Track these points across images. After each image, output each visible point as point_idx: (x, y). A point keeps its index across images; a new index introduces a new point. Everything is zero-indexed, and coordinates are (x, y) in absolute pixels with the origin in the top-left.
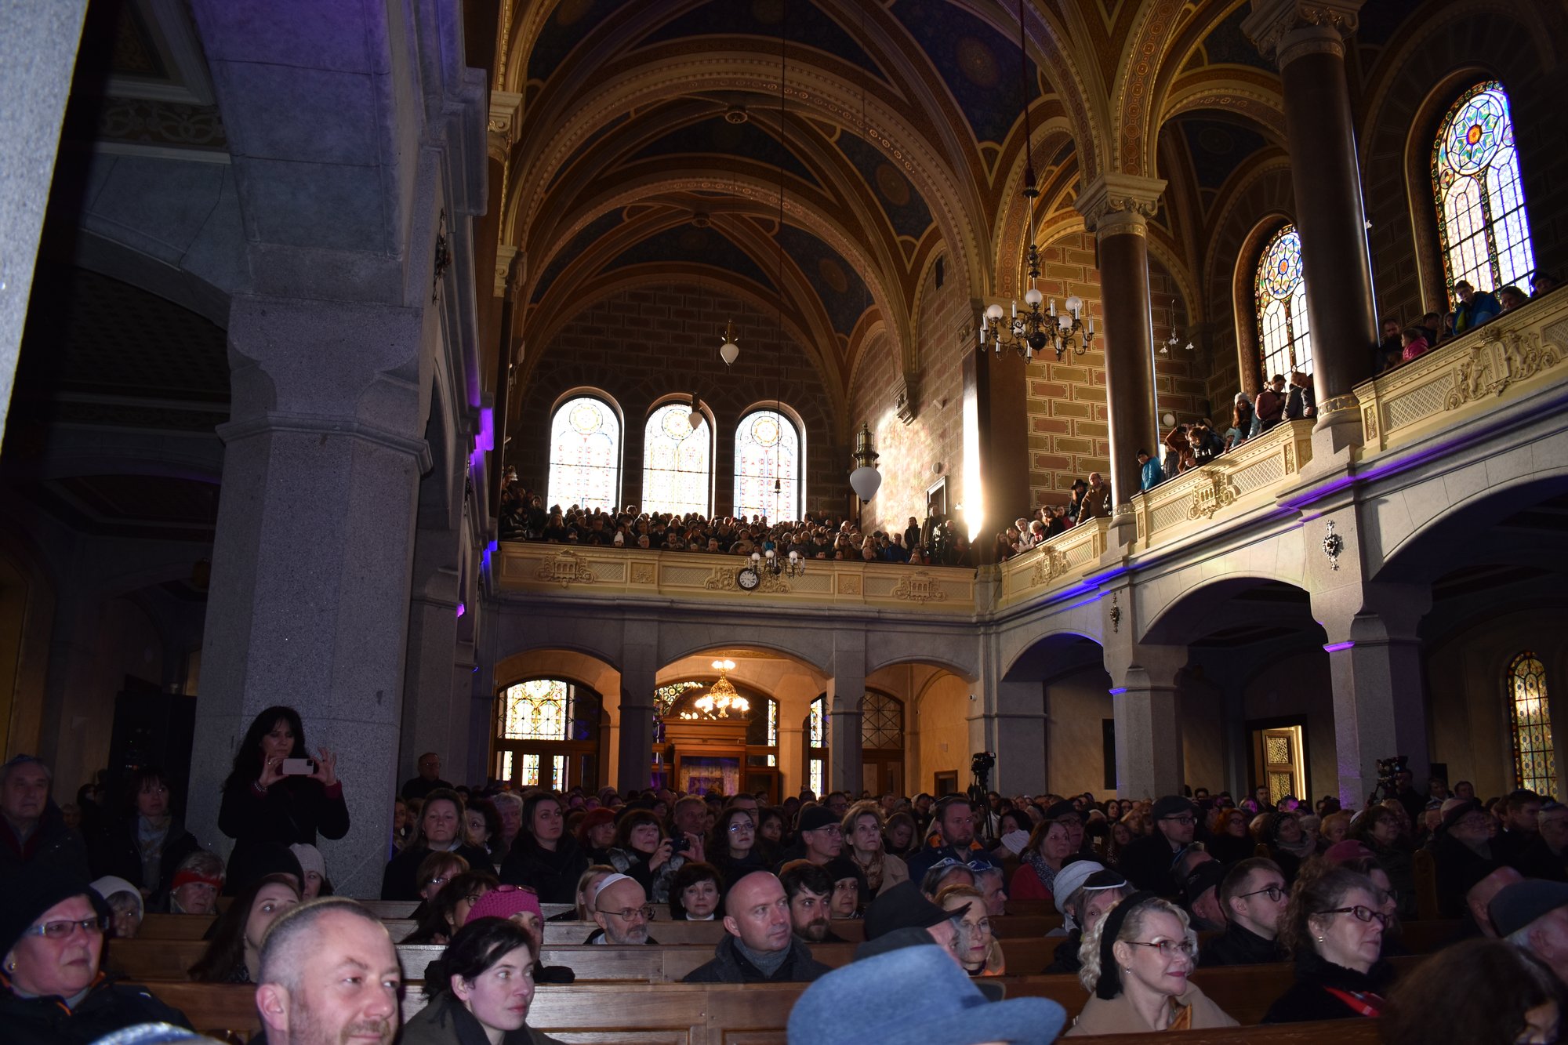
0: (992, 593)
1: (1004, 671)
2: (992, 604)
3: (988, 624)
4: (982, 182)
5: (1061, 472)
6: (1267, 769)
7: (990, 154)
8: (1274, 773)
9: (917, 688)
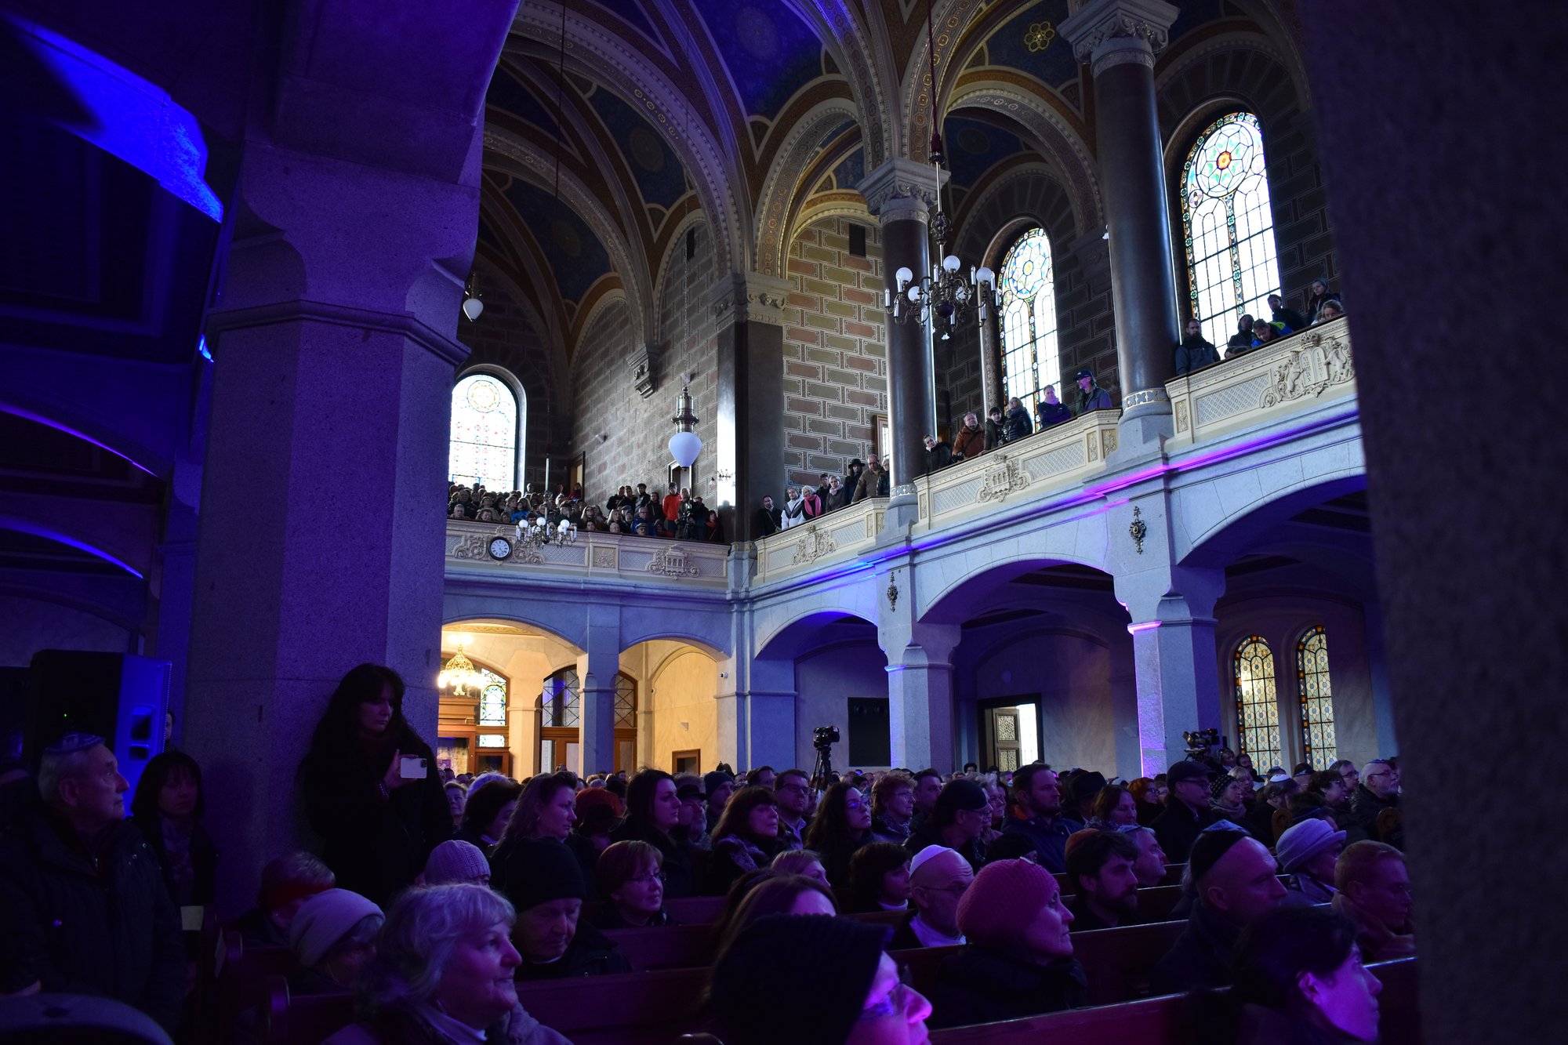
0: (746, 570)
1: (758, 650)
2: (747, 581)
3: (742, 602)
4: (748, 156)
5: (812, 453)
6: (997, 745)
7: (760, 129)
8: (1002, 749)
9: (652, 667)
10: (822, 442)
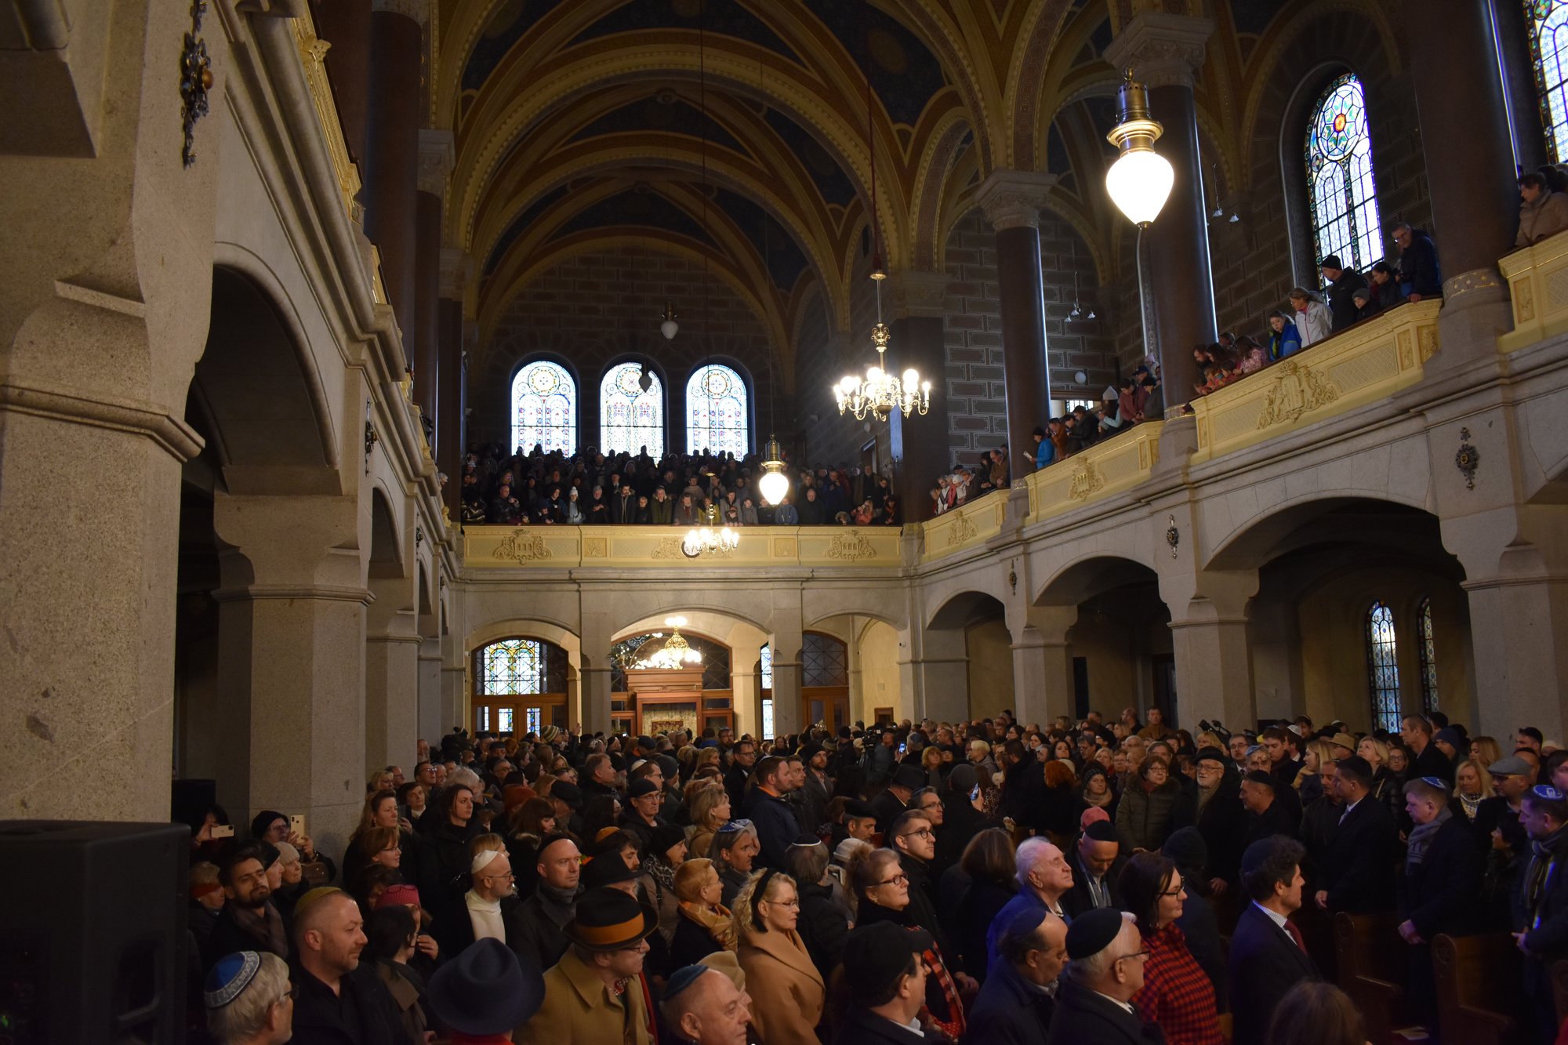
0: (916, 549)
1: (929, 620)
2: (916, 558)
3: (910, 577)
4: (898, 161)
5: (979, 432)
7: (904, 136)
9: (858, 631)
10: (988, 421)
